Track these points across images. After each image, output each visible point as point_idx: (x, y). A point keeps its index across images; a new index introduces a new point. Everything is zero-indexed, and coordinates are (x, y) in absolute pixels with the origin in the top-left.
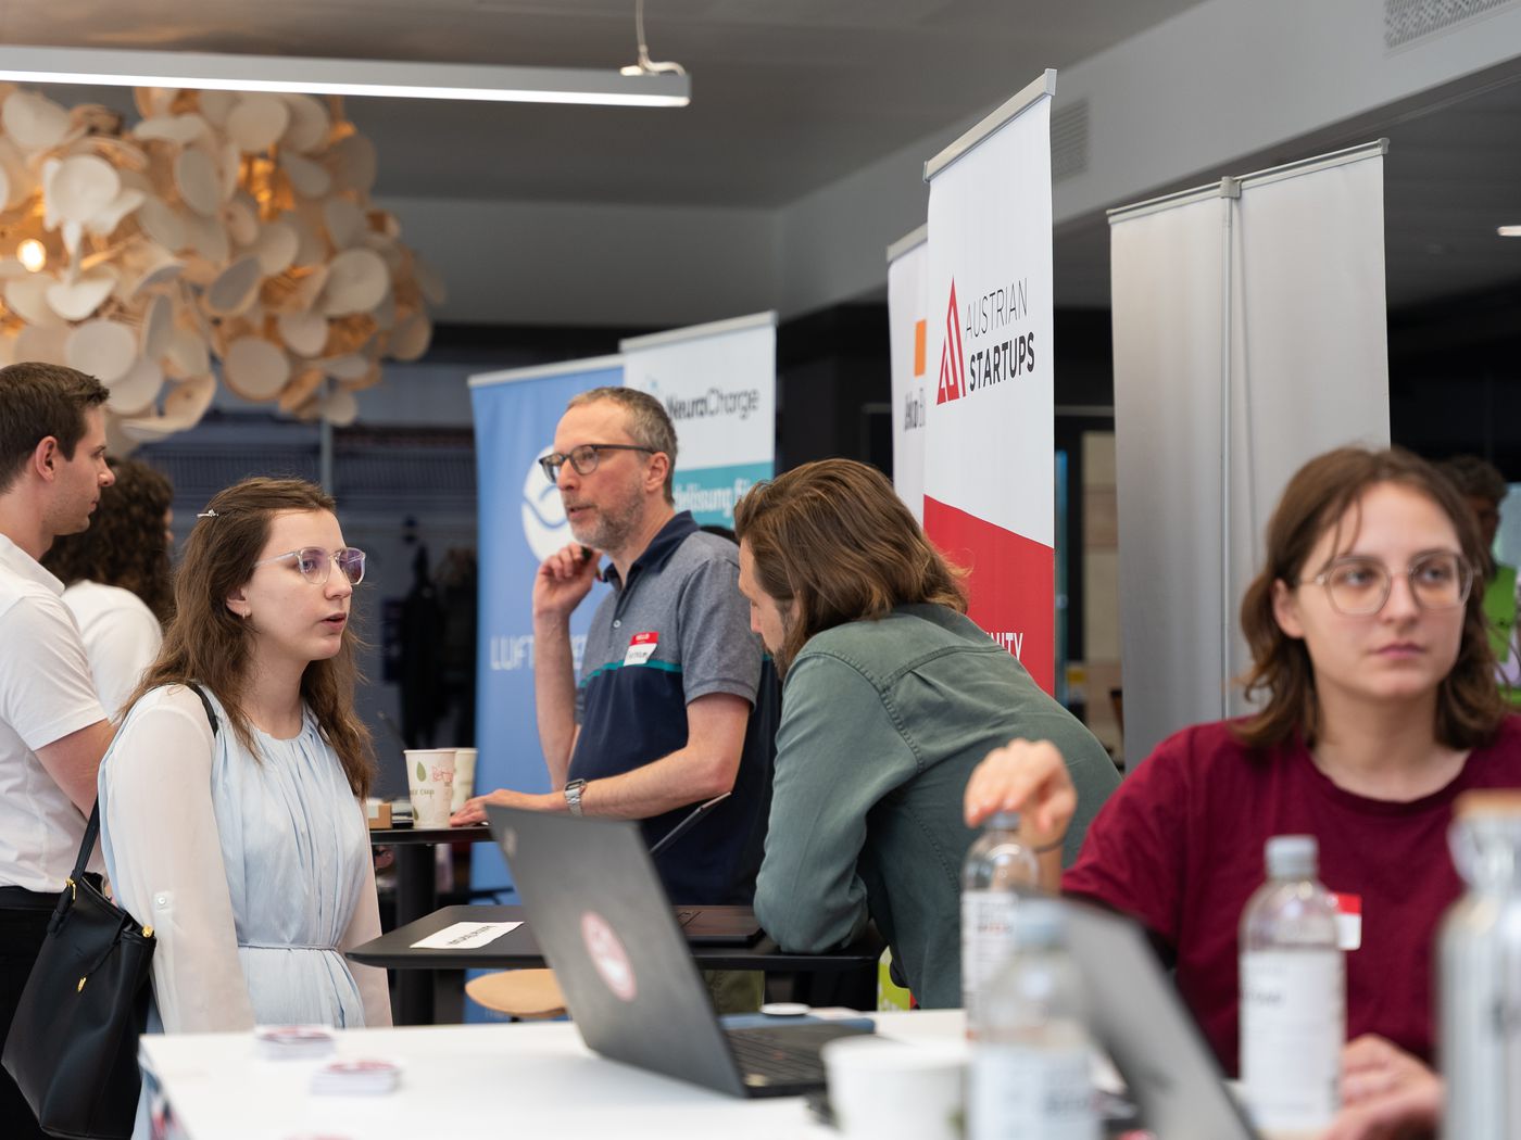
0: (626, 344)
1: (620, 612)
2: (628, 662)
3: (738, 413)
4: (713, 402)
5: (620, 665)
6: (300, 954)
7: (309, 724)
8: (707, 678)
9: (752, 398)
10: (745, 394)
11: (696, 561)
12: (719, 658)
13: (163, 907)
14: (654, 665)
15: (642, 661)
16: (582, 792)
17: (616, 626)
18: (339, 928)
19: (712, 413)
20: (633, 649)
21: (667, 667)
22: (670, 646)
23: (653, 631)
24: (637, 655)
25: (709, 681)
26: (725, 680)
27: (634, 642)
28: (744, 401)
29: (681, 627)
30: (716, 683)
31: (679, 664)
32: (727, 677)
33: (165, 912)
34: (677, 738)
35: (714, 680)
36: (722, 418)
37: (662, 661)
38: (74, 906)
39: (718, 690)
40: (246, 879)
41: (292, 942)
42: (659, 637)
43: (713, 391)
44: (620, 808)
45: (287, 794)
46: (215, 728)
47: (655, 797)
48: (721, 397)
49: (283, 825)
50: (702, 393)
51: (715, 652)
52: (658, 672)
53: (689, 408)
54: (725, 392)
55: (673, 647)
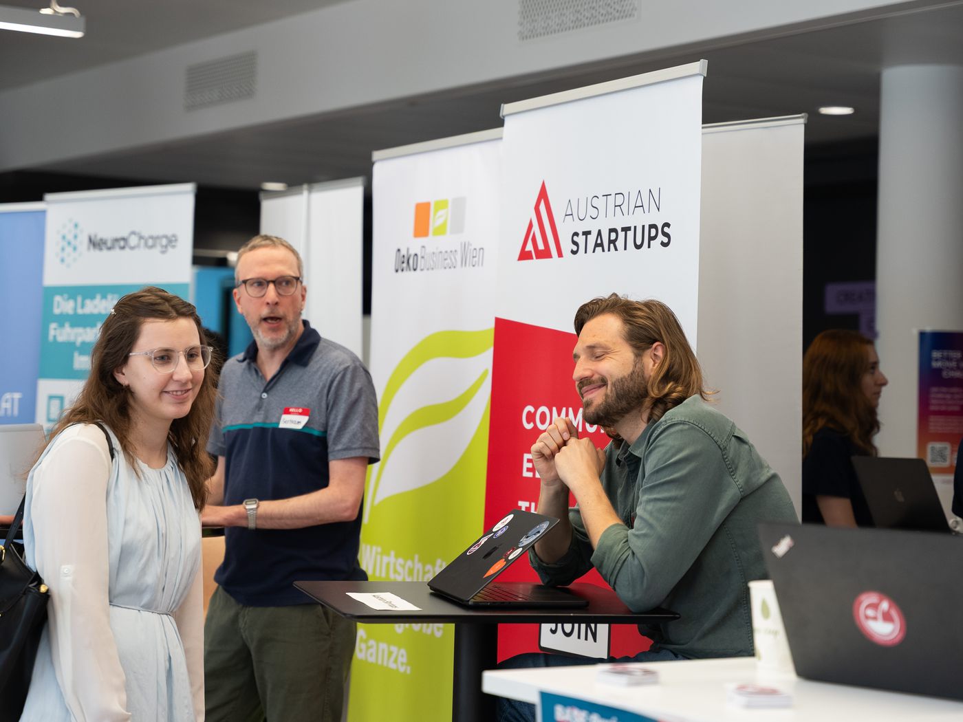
0: (49, 197)
1: (268, 388)
2: (282, 425)
3: (158, 249)
4: (133, 241)
5: (275, 426)
6: (145, 614)
7: (172, 459)
8: (354, 446)
9: (171, 241)
10: (166, 237)
11: (340, 365)
12: (362, 433)
13: (66, 575)
14: (307, 431)
15: (299, 427)
16: (258, 507)
17: (263, 397)
18: (177, 600)
19: (132, 248)
20: (285, 417)
21: (316, 433)
22: (320, 419)
23: (306, 408)
24: (294, 422)
25: (355, 449)
26: (366, 448)
27: (287, 412)
28: (164, 242)
29: (330, 408)
30: (361, 450)
31: (325, 432)
32: (367, 446)
33: (68, 578)
34: (321, 481)
35: (359, 448)
36: (142, 252)
37: (312, 429)
38: (3, 564)
39: (362, 455)
40: (120, 560)
41: (142, 607)
42: (310, 412)
43: (133, 233)
44: (283, 521)
45: (155, 506)
46: (112, 456)
47: (308, 517)
48: (141, 238)
49: (150, 526)
50: (125, 234)
51: (359, 429)
52: (310, 436)
53: (109, 244)
54: (146, 234)
55: (323, 420)
